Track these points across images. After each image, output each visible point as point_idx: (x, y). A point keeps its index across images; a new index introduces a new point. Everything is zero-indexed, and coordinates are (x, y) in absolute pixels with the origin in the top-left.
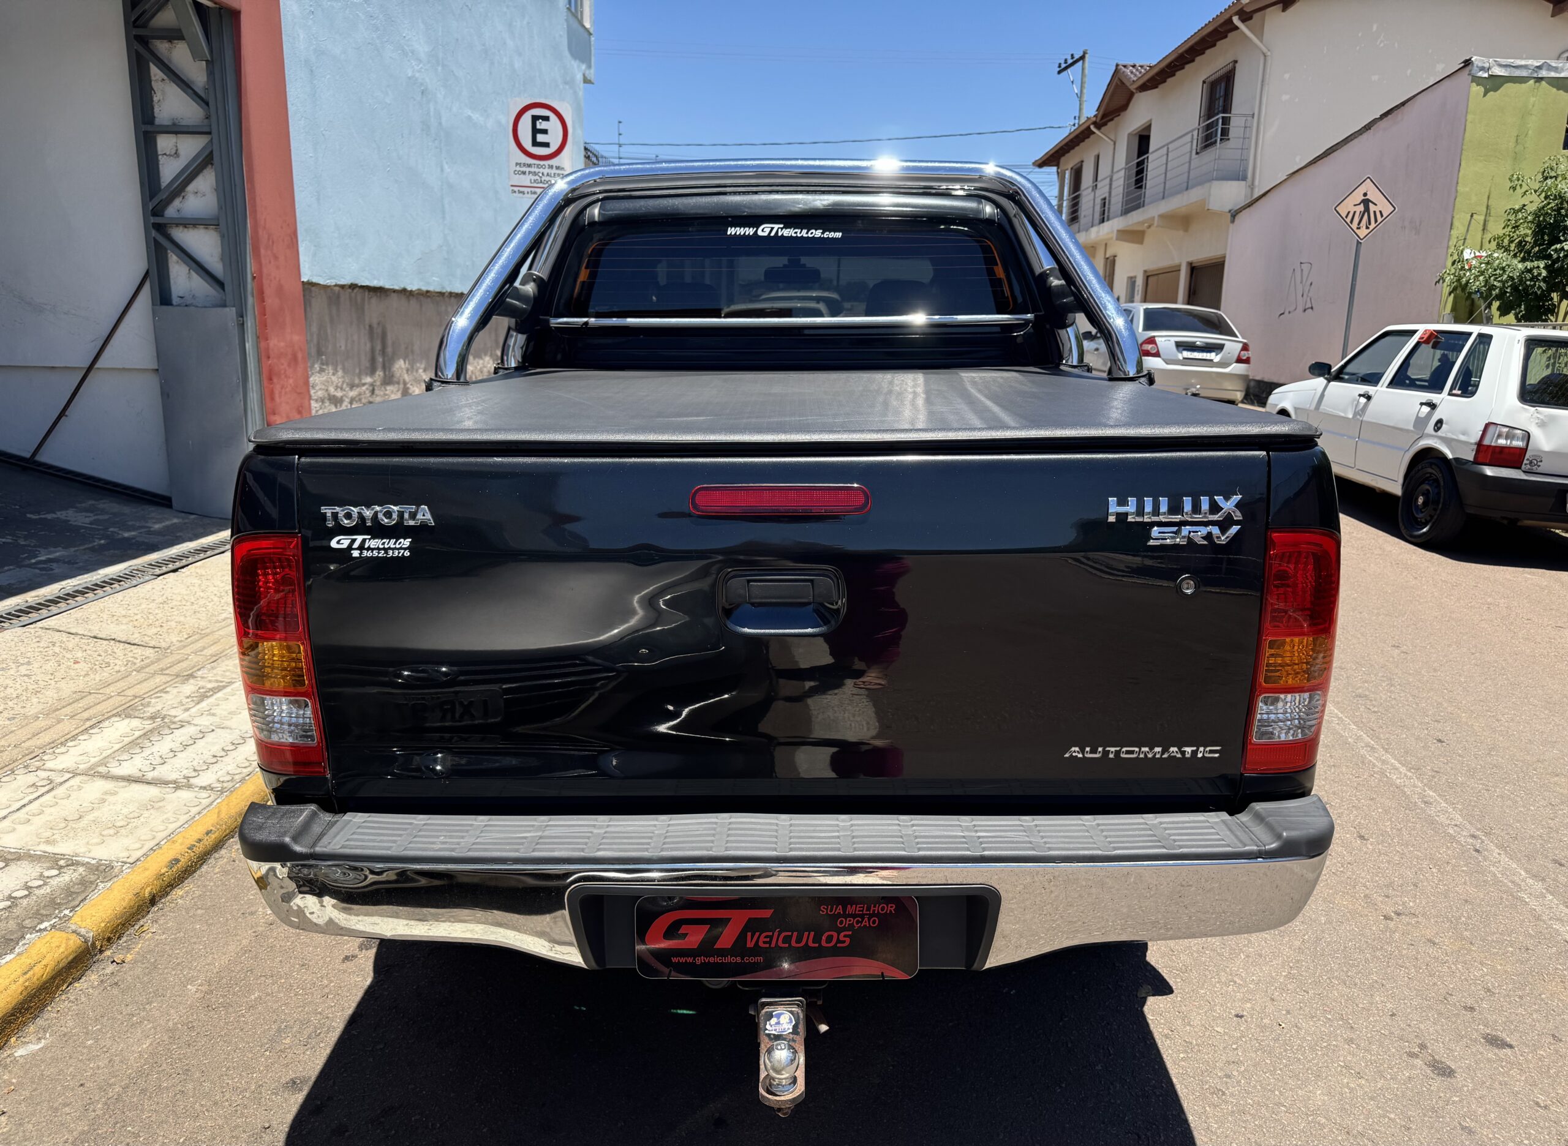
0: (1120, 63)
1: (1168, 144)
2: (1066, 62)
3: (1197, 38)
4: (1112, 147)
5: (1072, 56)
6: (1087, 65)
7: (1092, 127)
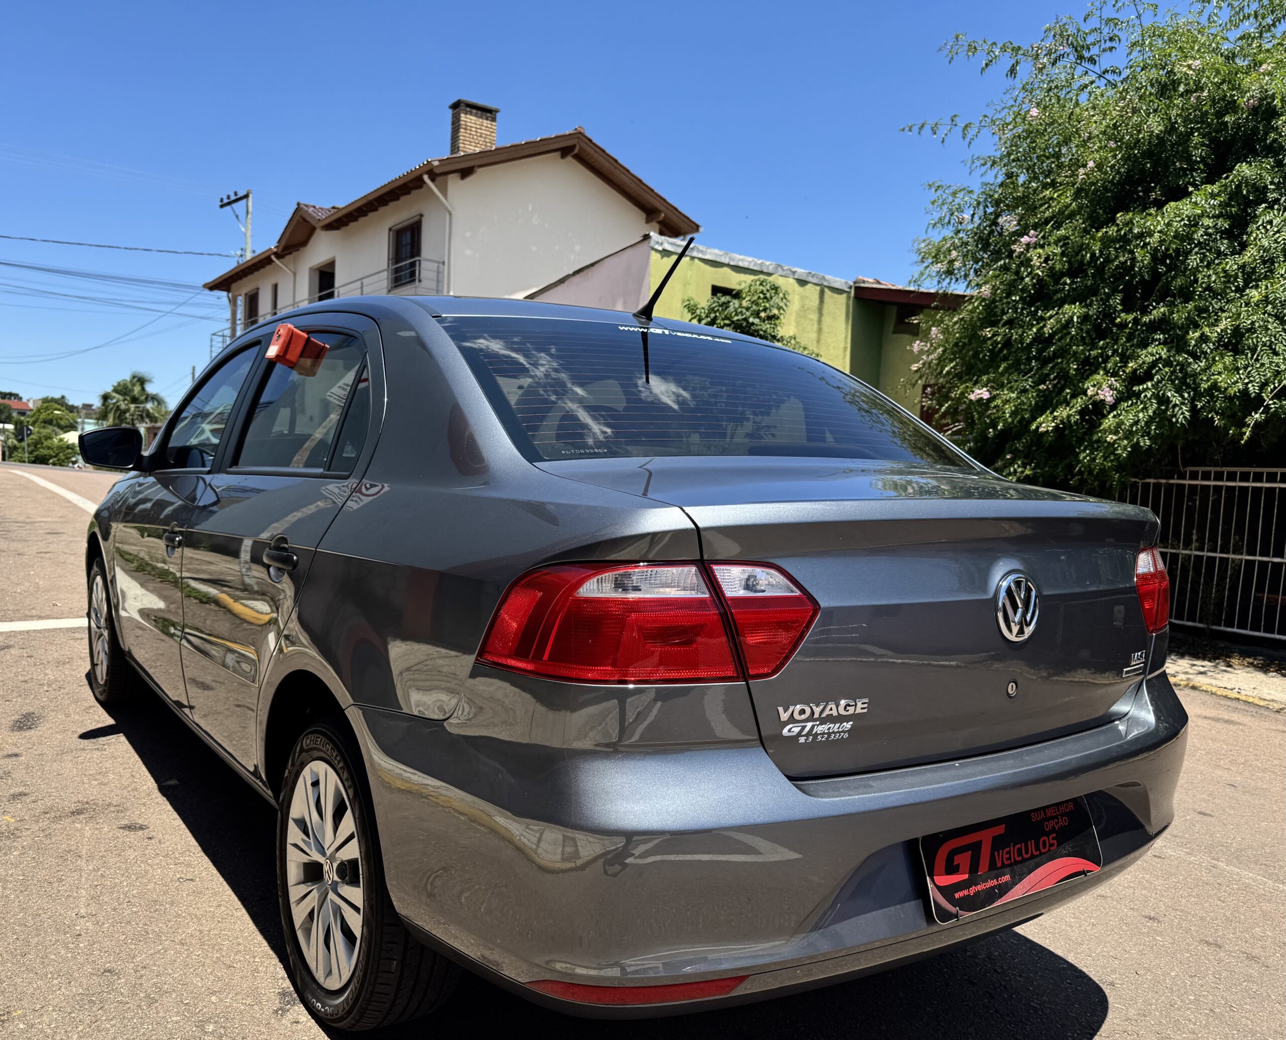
0: (303, 202)
1: (361, 279)
2: (228, 197)
3: (387, 189)
4: (292, 277)
5: (236, 194)
6: (250, 203)
7: (273, 257)
